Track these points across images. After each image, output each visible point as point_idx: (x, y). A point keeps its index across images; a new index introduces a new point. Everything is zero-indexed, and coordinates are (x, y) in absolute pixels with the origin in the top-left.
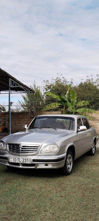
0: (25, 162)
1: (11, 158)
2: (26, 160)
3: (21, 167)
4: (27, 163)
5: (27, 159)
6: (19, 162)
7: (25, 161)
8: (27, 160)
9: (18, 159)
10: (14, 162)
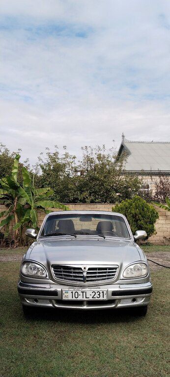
0: (97, 299)
1: (65, 292)
2: (99, 293)
3: (85, 307)
4: (101, 298)
5: (101, 292)
6: (85, 299)
7: (97, 295)
8: (101, 294)
9: (83, 292)
10: (74, 298)
